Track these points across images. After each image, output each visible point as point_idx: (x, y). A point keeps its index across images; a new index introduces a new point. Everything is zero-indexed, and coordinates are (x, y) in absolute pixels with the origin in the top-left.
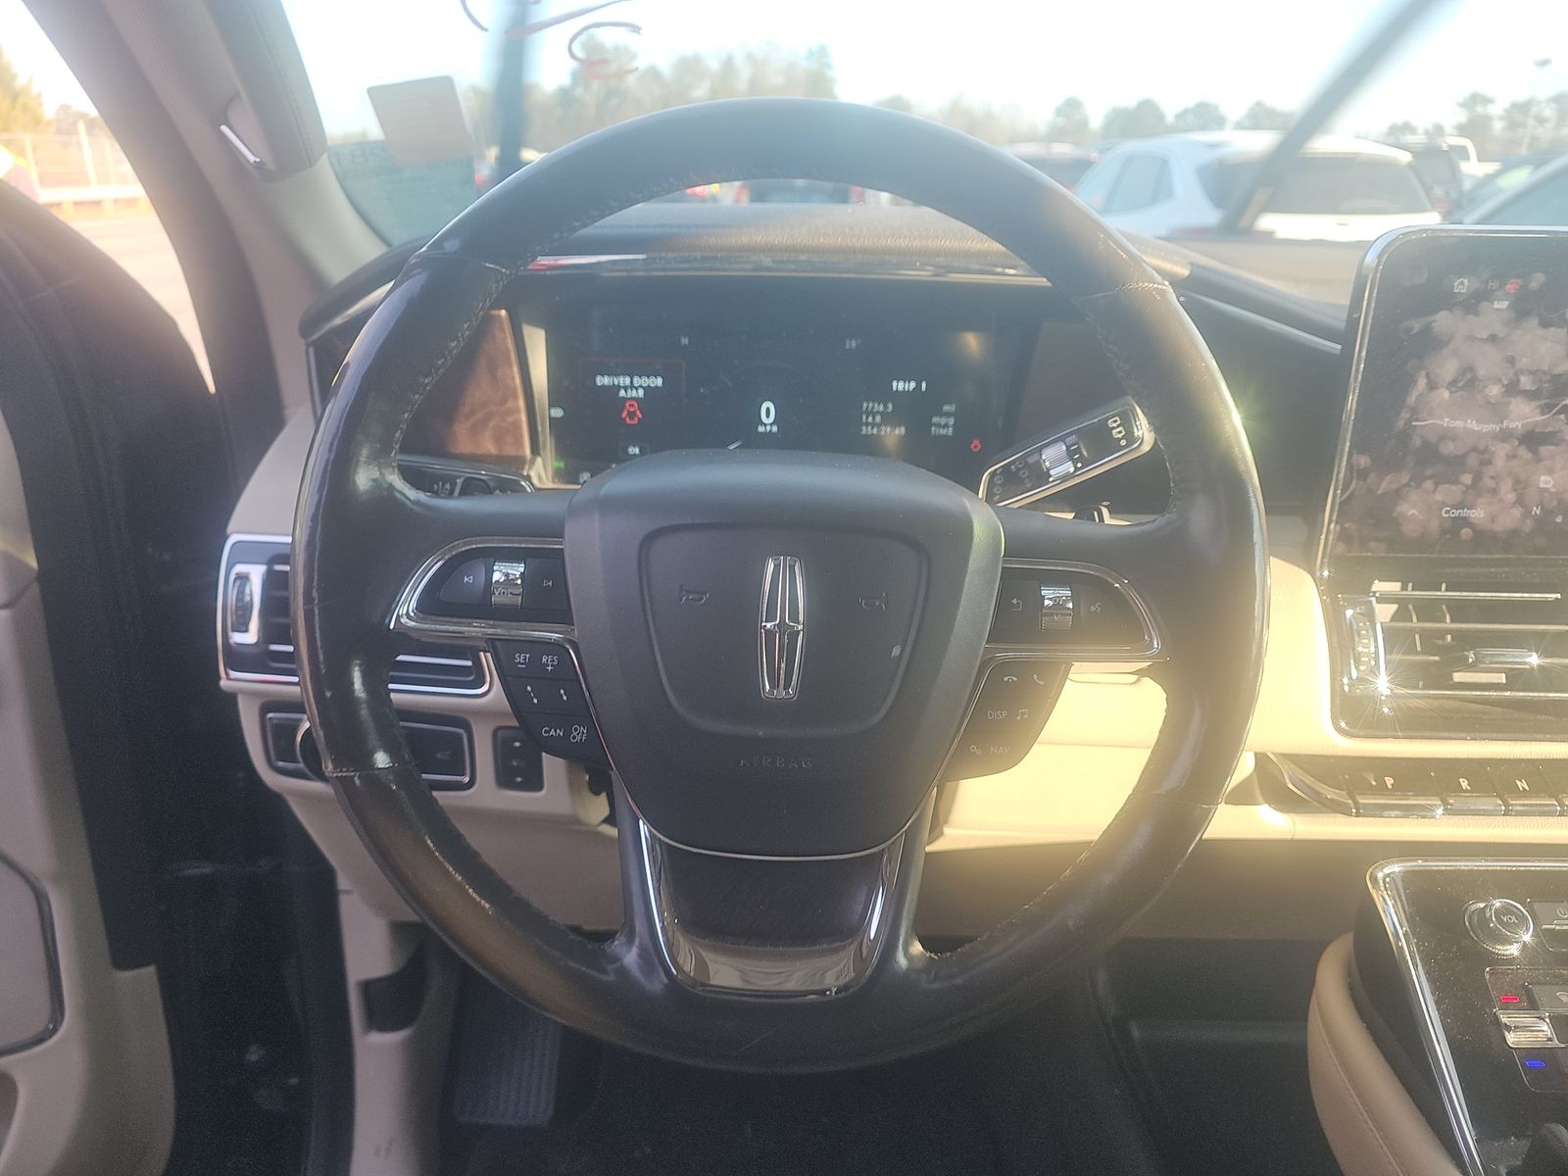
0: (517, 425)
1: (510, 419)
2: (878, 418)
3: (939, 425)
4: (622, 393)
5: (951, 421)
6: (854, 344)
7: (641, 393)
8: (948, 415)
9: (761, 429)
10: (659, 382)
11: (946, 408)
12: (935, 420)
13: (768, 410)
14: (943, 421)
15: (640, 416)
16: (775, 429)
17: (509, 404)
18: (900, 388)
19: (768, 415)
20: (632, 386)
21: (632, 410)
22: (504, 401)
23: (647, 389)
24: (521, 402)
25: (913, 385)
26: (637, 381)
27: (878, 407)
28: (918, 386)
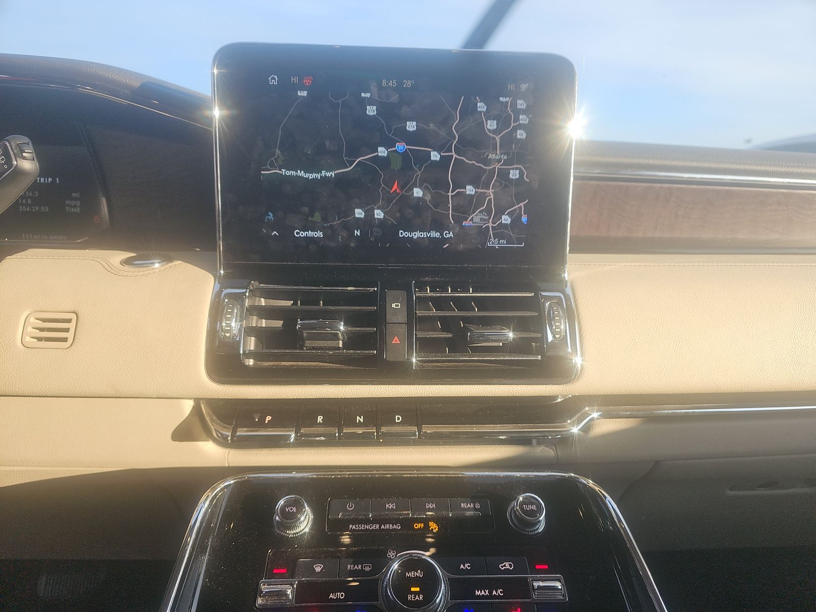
2: (29, 201)
3: (70, 206)
5: (78, 203)
8: (76, 199)
11: (74, 195)
12: (67, 202)
14: (73, 203)
18: (42, 182)
25: (50, 180)
27: (29, 193)
28: (54, 181)
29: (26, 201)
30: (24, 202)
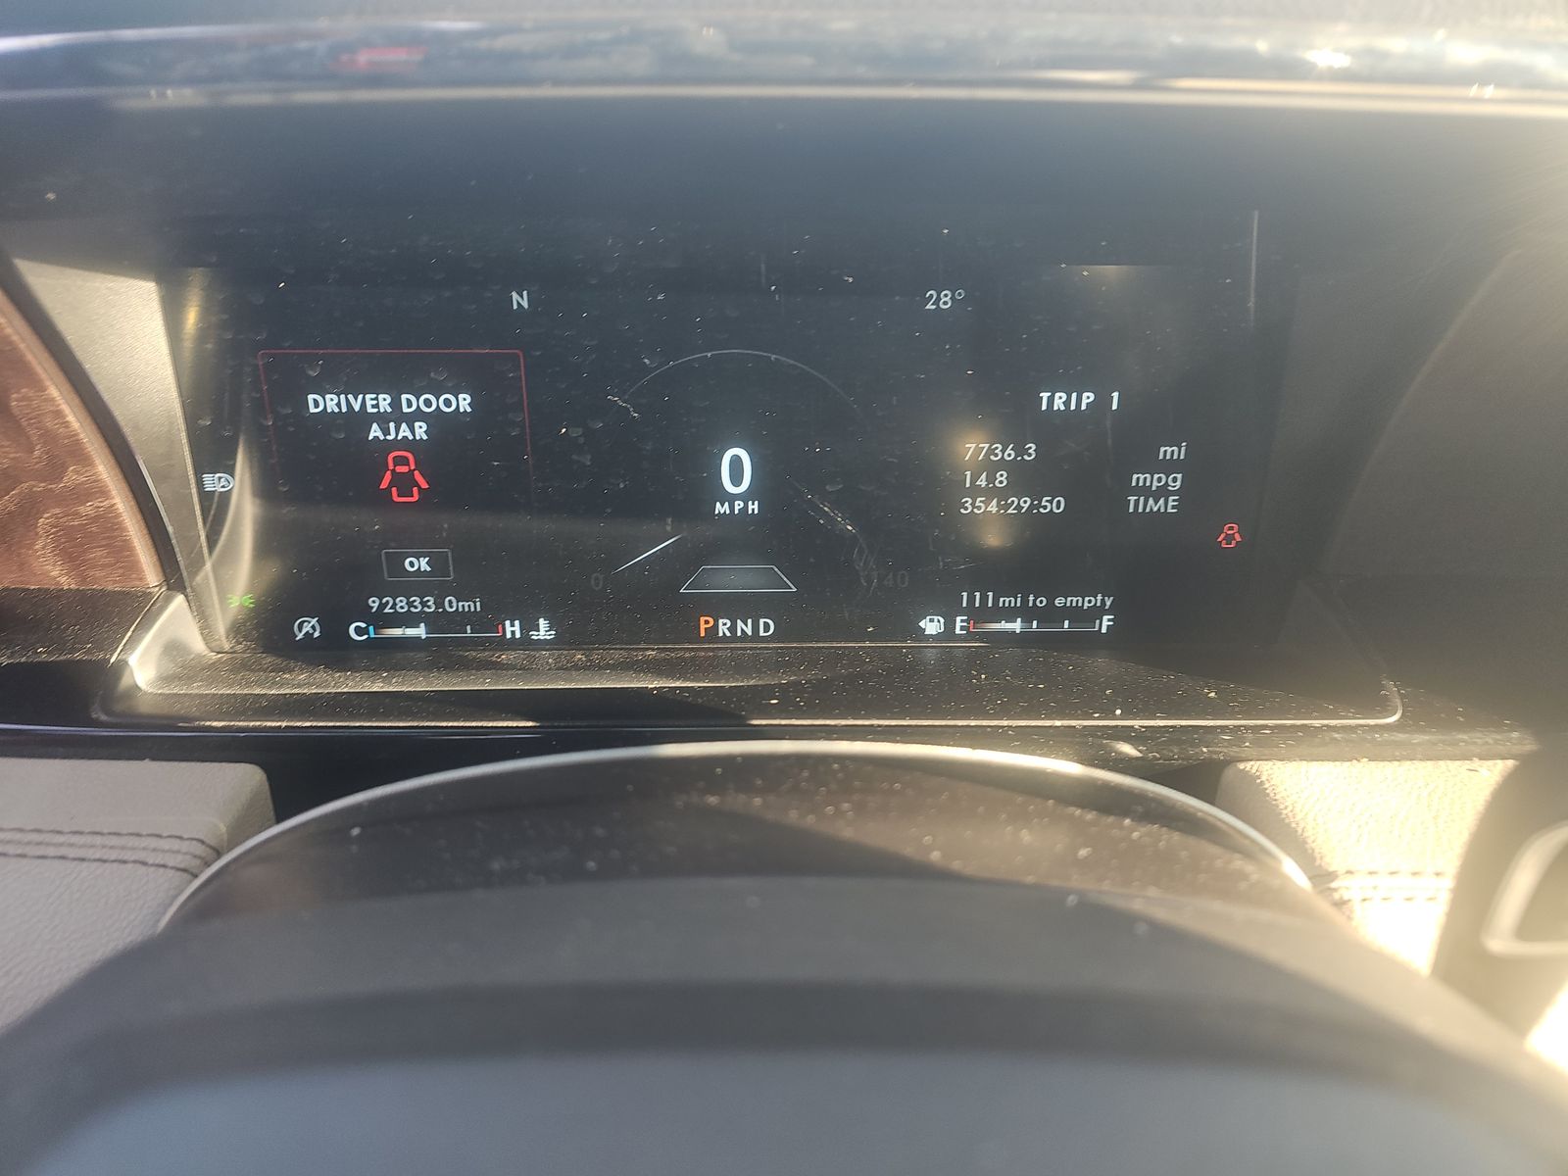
0: (108, 523)
1: (87, 509)
2: (1002, 478)
3: (1145, 491)
4: (375, 432)
5: (1176, 482)
6: (946, 300)
7: (421, 430)
8: (1169, 467)
9: (721, 508)
10: (464, 402)
11: (1167, 451)
12: (1138, 478)
13: (736, 462)
14: (1155, 481)
15: (425, 486)
16: (754, 507)
17: (72, 477)
18: (1059, 403)
19: (737, 479)
20: (398, 416)
21: (404, 469)
22: (55, 469)
23: (435, 420)
24: (104, 470)
25: (1088, 397)
26: (409, 402)
27: (1003, 451)
28: (1102, 401)
29: (991, 479)
30: (982, 482)
